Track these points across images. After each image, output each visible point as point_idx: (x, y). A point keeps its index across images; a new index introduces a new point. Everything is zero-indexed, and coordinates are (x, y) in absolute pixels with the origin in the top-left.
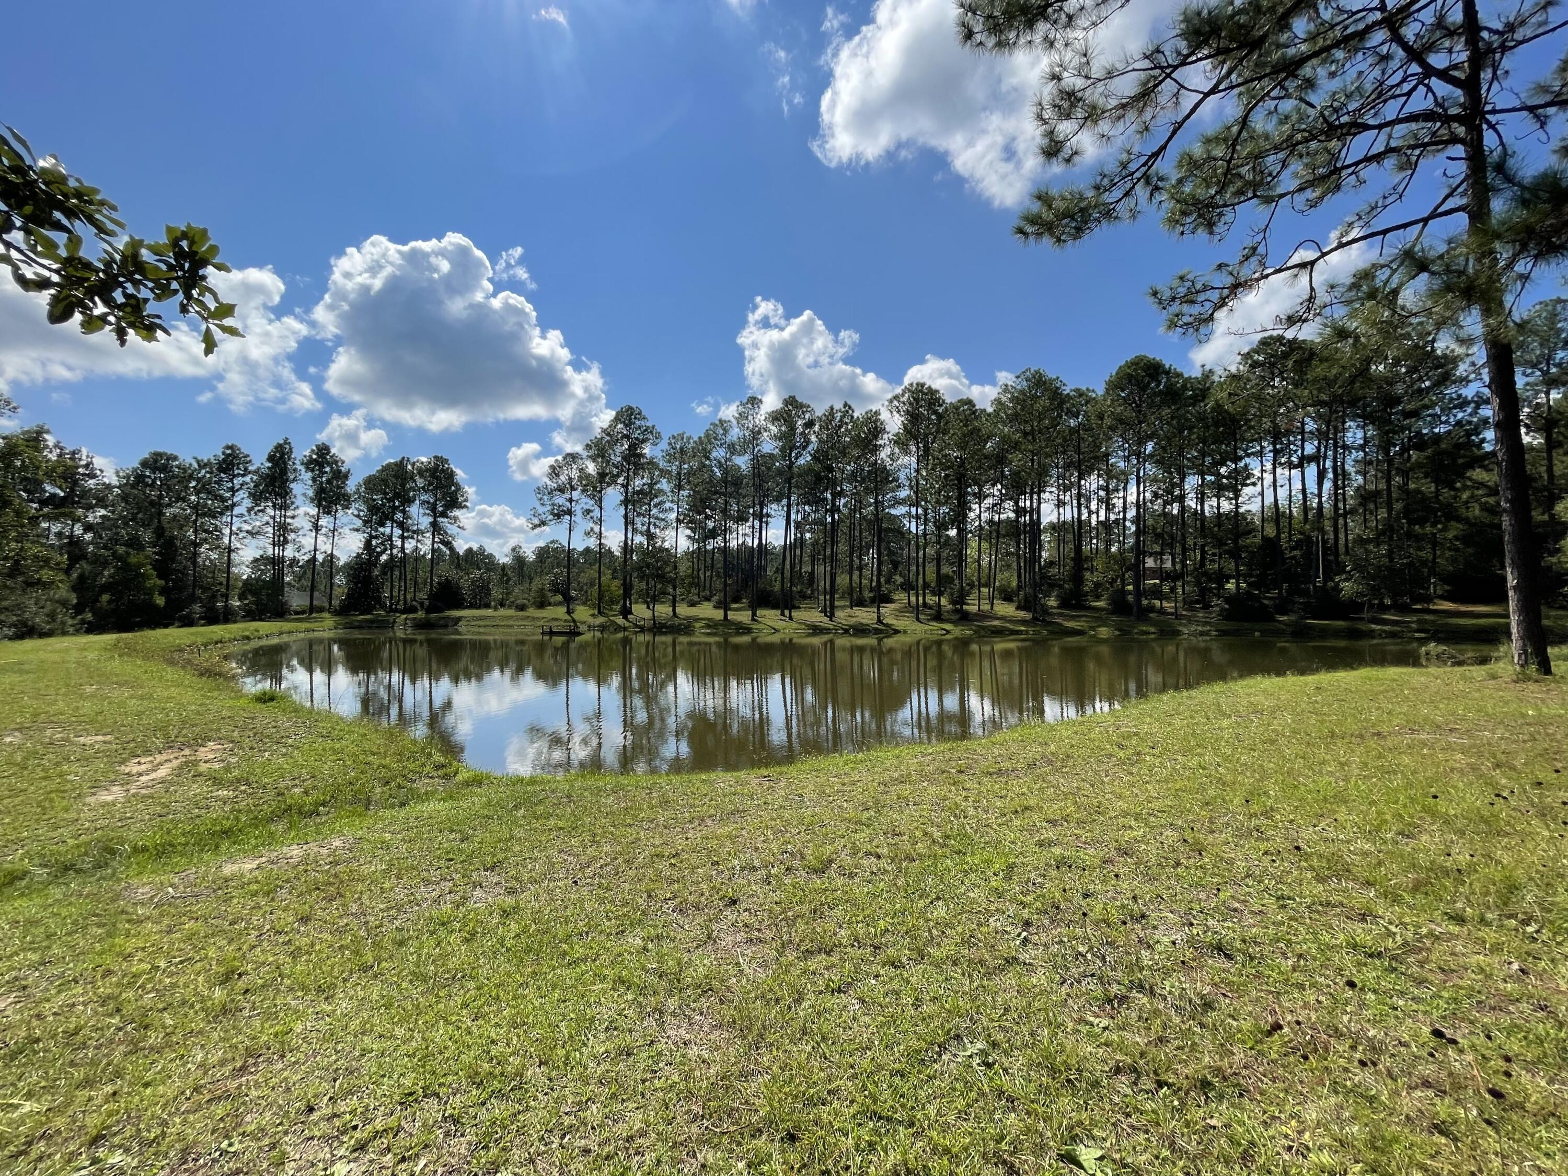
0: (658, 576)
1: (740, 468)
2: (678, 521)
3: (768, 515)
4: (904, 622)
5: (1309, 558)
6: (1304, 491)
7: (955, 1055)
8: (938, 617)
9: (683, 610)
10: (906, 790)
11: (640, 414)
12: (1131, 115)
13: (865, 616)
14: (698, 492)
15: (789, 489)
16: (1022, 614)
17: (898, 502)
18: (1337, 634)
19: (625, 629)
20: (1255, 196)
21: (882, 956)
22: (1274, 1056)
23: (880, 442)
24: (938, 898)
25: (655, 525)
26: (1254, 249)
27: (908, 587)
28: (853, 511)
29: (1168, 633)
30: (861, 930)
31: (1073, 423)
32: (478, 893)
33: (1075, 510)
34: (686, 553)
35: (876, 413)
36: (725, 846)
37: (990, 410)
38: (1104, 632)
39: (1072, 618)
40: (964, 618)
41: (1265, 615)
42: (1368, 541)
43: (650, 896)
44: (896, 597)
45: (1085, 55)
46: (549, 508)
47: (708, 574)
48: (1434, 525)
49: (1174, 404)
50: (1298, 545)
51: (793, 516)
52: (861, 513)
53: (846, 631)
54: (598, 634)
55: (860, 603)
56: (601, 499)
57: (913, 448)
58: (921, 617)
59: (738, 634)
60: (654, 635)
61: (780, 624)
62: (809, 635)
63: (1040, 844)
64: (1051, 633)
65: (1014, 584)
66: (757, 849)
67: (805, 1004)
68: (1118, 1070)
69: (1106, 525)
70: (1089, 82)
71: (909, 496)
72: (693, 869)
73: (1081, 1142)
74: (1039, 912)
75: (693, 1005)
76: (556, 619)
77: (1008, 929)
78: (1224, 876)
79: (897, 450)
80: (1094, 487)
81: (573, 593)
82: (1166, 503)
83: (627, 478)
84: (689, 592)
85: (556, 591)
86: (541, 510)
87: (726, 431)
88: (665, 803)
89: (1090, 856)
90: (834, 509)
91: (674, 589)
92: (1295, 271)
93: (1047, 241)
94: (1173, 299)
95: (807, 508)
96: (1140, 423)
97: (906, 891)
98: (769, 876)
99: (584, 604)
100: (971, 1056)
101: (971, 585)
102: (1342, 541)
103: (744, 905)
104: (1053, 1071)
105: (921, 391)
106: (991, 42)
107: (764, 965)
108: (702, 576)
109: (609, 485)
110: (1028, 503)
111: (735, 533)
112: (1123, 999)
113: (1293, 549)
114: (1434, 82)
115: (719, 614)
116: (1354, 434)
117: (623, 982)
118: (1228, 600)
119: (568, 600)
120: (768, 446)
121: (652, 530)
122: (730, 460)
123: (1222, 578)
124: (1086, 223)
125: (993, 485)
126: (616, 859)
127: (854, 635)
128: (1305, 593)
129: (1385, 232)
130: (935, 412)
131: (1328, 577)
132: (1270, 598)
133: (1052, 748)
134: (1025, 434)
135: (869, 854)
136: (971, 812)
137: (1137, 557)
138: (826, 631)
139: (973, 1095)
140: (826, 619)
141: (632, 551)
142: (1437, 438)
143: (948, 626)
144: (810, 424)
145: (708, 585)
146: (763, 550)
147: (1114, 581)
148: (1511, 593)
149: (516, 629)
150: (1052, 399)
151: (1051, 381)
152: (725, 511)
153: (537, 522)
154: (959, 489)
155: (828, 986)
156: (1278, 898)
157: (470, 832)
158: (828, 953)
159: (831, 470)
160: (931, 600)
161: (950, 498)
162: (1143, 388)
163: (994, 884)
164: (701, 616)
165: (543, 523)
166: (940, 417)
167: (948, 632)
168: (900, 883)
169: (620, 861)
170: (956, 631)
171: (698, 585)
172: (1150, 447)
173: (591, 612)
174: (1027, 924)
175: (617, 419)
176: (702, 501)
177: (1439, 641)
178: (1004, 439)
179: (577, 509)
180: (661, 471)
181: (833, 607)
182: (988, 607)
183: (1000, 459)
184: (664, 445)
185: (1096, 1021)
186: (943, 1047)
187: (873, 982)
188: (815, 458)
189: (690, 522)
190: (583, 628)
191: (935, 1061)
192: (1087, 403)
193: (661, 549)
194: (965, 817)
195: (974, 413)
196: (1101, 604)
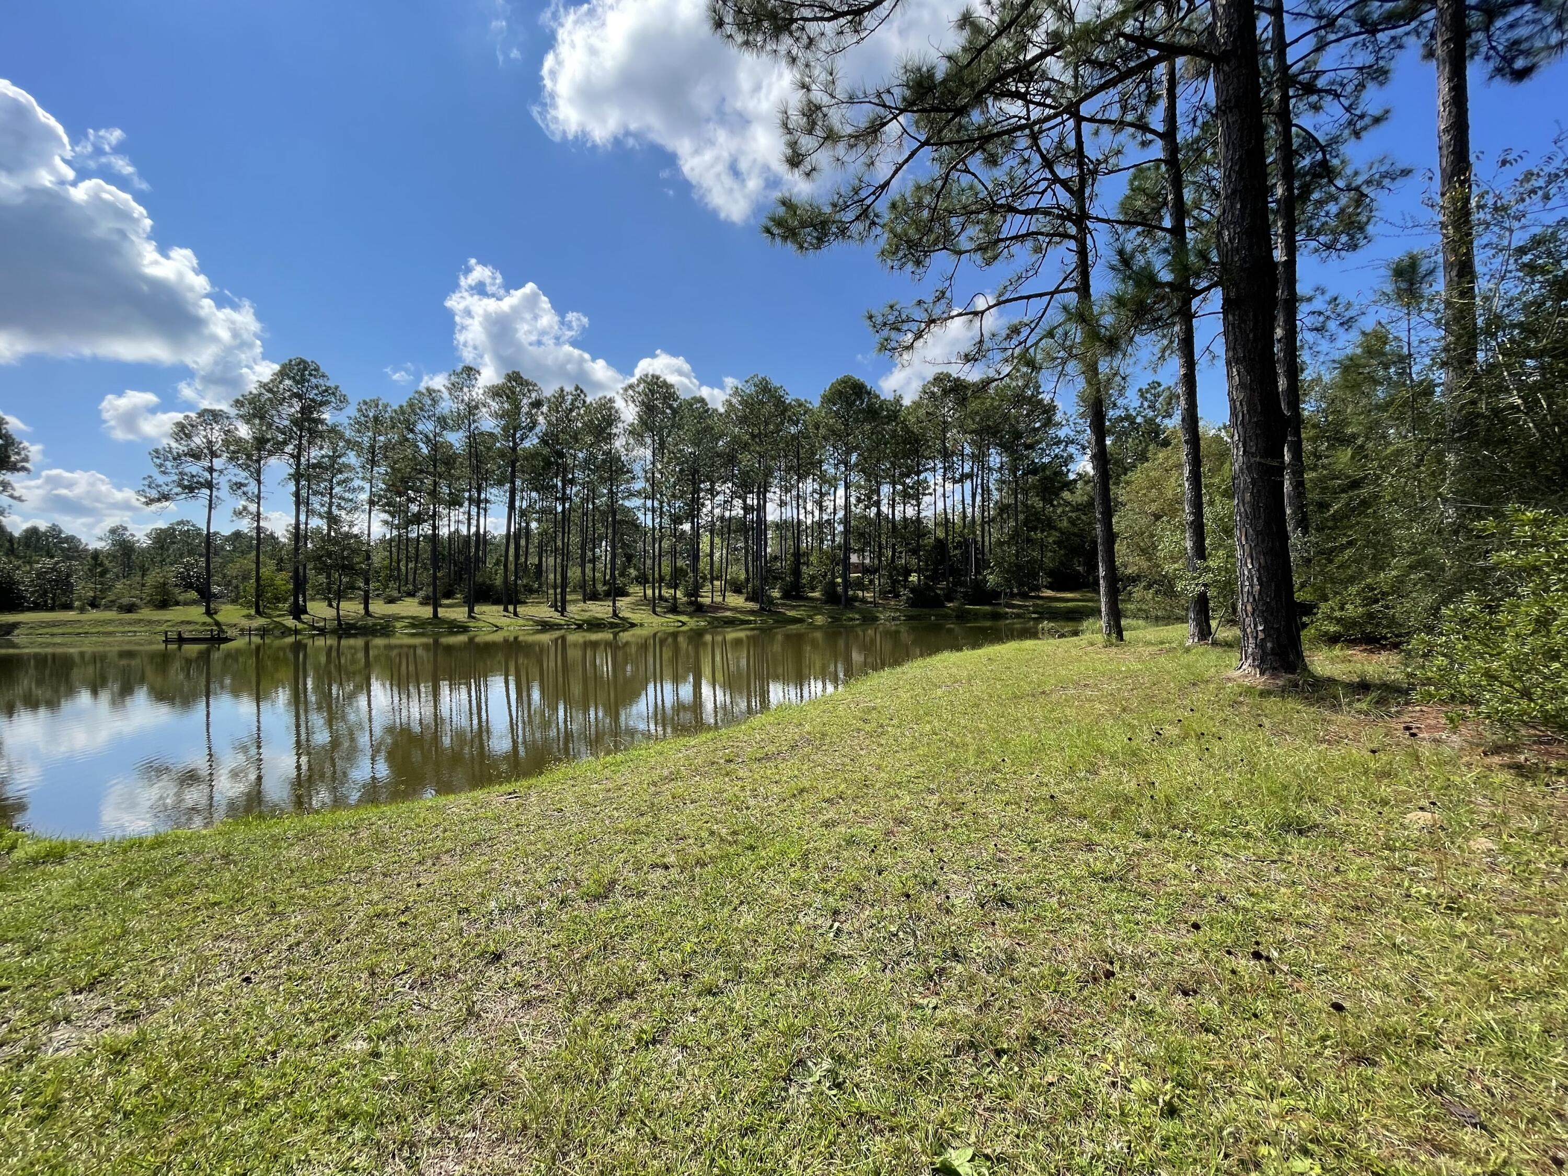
0: (344, 567)
1: (451, 445)
2: (372, 503)
3: (487, 501)
4: (641, 616)
5: (966, 555)
6: (963, 501)
7: (803, 1086)
8: (674, 609)
9: (379, 608)
10: (678, 787)
11: (316, 370)
12: (862, 147)
13: (600, 610)
14: (399, 470)
15: (513, 471)
16: (751, 605)
17: (631, 495)
18: (985, 616)
19: (297, 632)
20: (945, 248)
21: (695, 986)
22: (1074, 994)
23: (614, 431)
24: (742, 903)
25: (339, 506)
26: (943, 293)
27: (642, 580)
28: (585, 500)
29: (869, 619)
30: (665, 958)
31: (793, 430)
32: (62, 1033)
33: (795, 511)
34: (382, 541)
35: (610, 400)
36: (474, 887)
37: (722, 410)
38: (819, 620)
39: (794, 608)
40: (699, 609)
41: (936, 603)
42: (1004, 542)
43: (373, 974)
44: (631, 591)
45: (831, 74)
46: (176, 478)
47: (411, 565)
48: (1042, 531)
49: (874, 420)
50: (959, 546)
51: (517, 504)
52: (593, 503)
53: (579, 627)
54: (256, 640)
55: (594, 596)
56: (258, 472)
57: (649, 441)
58: (658, 609)
59: (451, 633)
60: (340, 638)
61: (503, 621)
62: (538, 632)
63: (826, 824)
64: (776, 621)
65: (743, 577)
66: (517, 883)
67: (617, 1071)
68: (958, 1050)
69: (820, 524)
70: (834, 101)
71: (645, 489)
72: (433, 925)
73: (949, 1145)
74: (843, 897)
75: (460, 1119)
76: (189, 623)
77: (819, 922)
78: (984, 831)
79: (631, 441)
80: (810, 490)
81: (215, 589)
82: (867, 507)
83: (299, 447)
84: (386, 587)
85: (189, 586)
86: (161, 479)
87: (435, 402)
88: (381, 843)
89: (872, 830)
90: (564, 499)
91: (367, 582)
92: (971, 316)
93: (791, 246)
94: (885, 324)
95: (534, 494)
96: (848, 435)
97: (705, 902)
98: (539, 914)
99: (234, 601)
100: (819, 1082)
101: (704, 578)
102: (987, 543)
103: (513, 959)
104: (904, 1072)
105: (656, 383)
106: (740, 38)
107: (554, 1033)
108: (403, 569)
109: (271, 453)
110: (755, 502)
111: (446, 520)
112: (941, 972)
113: (955, 548)
114: (1058, 188)
115: (426, 612)
116: (995, 458)
117: (345, 1116)
118: (912, 590)
119: (206, 596)
120: (488, 423)
121: (335, 511)
122: (440, 435)
123: (908, 573)
124: (826, 235)
125: (724, 482)
126: (312, 932)
127: (588, 630)
128: (963, 584)
129: (1028, 297)
130: (670, 407)
131: (978, 572)
132: (941, 589)
133: (807, 728)
134: (753, 436)
135: (654, 866)
136: (752, 802)
137: (845, 554)
138: (558, 627)
139: (833, 1129)
140: (557, 615)
141: (306, 537)
142: (1044, 467)
143: (684, 618)
144: (537, 404)
145: (411, 578)
146: (481, 540)
147: (825, 576)
148: (1101, 581)
149: (119, 638)
150: (776, 406)
151: (776, 389)
152: (434, 494)
153: (154, 494)
154: (694, 484)
155: (639, 1040)
156: (1029, 844)
157: (44, 937)
158: (631, 996)
159: (561, 455)
160: (667, 593)
161: (685, 492)
162: (851, 404)
163: (793, 875)
164: (404, 614)
165: (165, 497)
166: (675, 412)
167: (684, 624)
168: (697, 894)
169: (321, 932)
170: (692, 623)
171: (398, 578)
172: (854, 458)
173: (245, 612)
174: (836, 912)
175: (283, 373)
176: (404, 481)
177: (1050, 619)
178: (735, 439)
179: (223, 482)
180: (348, 442)
181: (564, 602)
182: (720, 599)
183: (731, 459)
184: (351, 411)
185: (925, 1001)
186: (788, 1079)
187: (691, 1019)
188: (544, 441)
189: (388, 504)
190: (230, 633)
191: (784, 1100)
192: (805, 413)
193: (348, 536)
194: (748, 808)
195: (707, 411)
196: (816, 594)
